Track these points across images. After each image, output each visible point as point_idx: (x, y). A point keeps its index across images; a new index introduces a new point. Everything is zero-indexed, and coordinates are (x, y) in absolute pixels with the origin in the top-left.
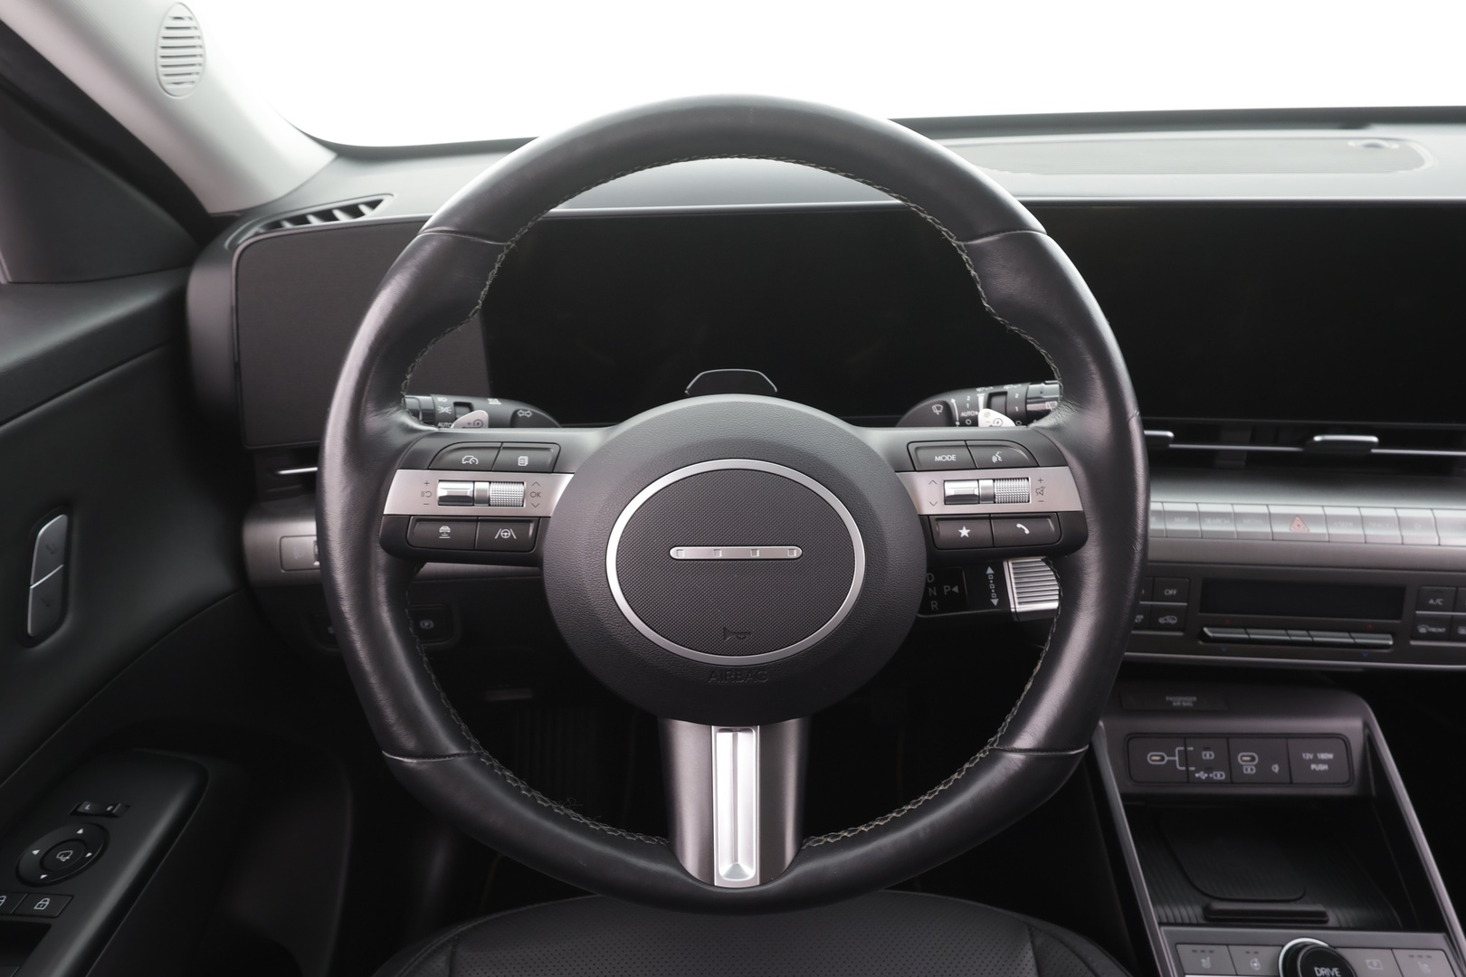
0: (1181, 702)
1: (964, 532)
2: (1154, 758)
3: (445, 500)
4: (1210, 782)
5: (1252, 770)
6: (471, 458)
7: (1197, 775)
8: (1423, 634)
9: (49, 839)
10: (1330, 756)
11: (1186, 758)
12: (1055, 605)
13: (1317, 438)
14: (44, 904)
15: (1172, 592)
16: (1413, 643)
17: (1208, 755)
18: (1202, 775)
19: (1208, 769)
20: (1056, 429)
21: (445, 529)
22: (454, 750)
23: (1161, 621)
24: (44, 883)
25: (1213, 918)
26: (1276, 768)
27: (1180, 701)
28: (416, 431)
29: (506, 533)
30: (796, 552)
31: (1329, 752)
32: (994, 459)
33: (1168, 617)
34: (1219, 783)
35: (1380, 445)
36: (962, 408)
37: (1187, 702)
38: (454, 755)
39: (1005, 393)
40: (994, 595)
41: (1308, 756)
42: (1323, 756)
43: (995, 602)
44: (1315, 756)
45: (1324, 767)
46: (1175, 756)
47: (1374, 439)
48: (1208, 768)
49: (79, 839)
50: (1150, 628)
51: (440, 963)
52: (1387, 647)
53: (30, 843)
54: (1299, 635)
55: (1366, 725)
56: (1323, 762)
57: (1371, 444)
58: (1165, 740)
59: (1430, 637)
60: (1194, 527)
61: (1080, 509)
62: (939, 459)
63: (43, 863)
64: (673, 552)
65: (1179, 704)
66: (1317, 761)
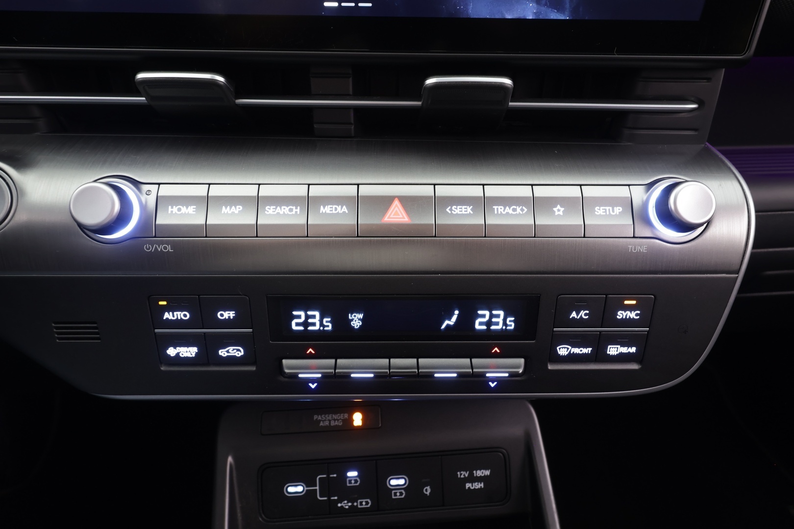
0: (330, 421)
2: (294, 489)
4: (353, 511)
5: (401, 494)
7: (339, 505)
8: (563, 357)
10: (487, 473)
11: (327, 485)
15: (228, 315)
16: (552, 368)
18: (346, 505)
19: (353, 497)
31: (486, 469)
33: (231, 349)
34: (364, 511)
37: (337, 420)
41: (464, 474)
42: (479, 473)
44: (471, 474)
45: (479, 485)
46: (316, 486)
48: (353, 493)
50: (208, 364)
54: (404, 365)
55: (528, 435)
56: (479, 479)
59: (572, 359)
60: (248, 219)
65: (327, 423)
66: (473, 479)
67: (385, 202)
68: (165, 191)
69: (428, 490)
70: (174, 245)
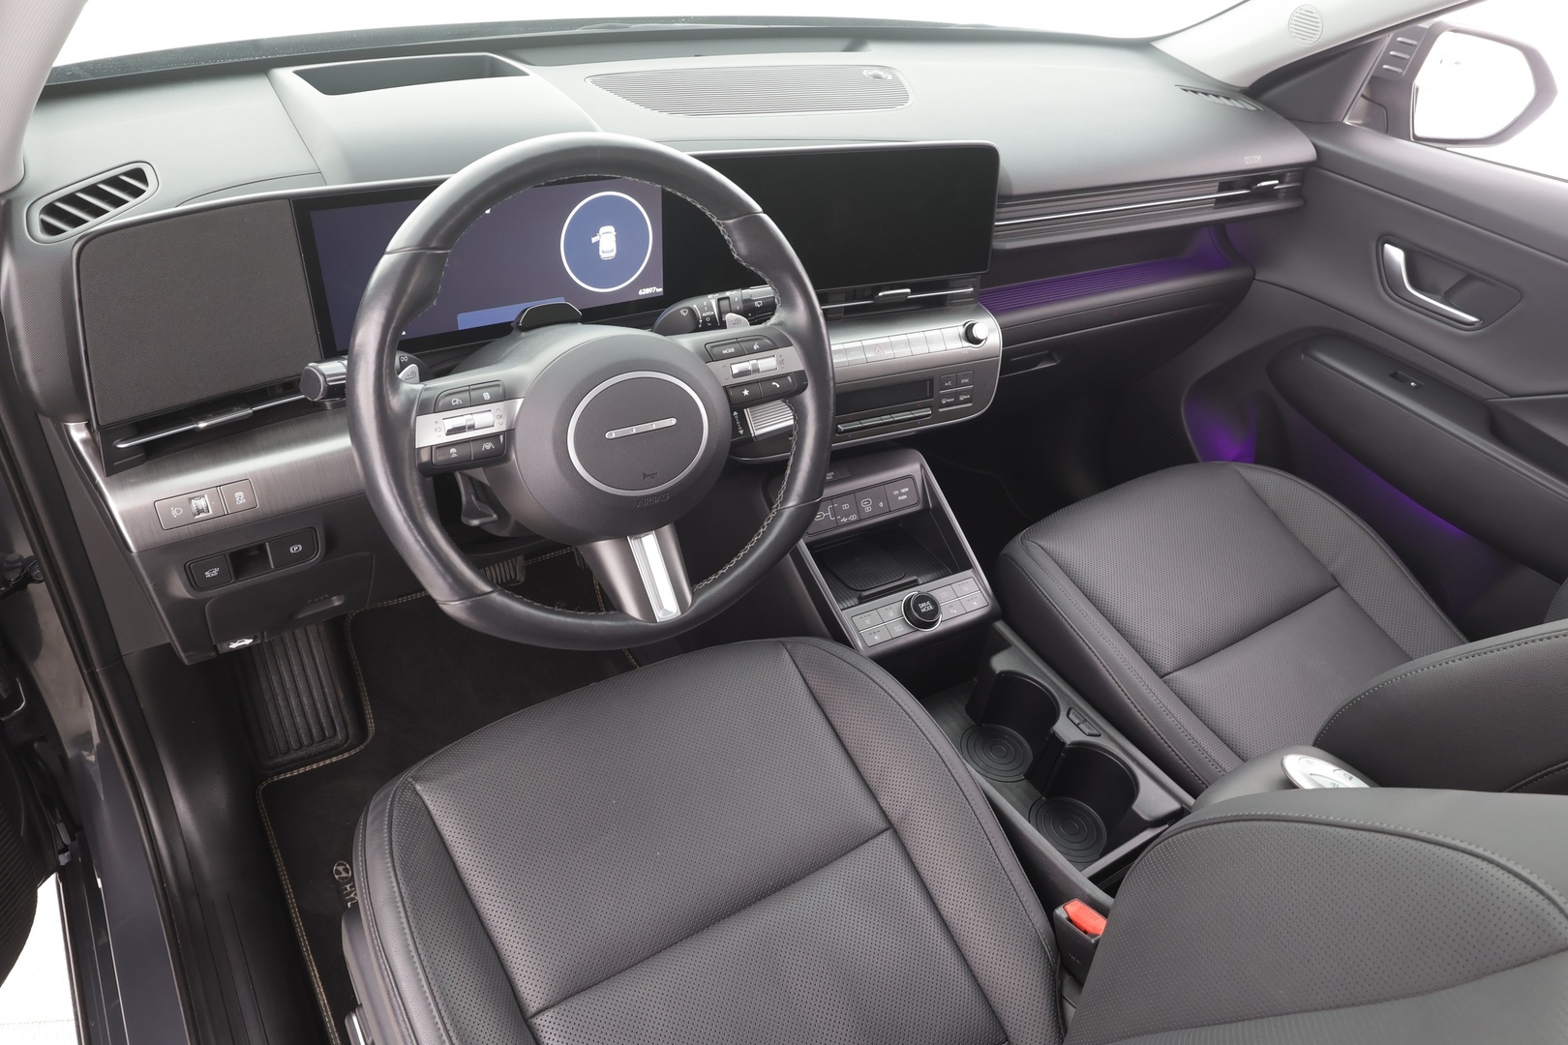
1: (746, 392)
2: (817, 517)
3: (450, 432)
4: (849, 523)
6: (456, 400)
7: (842, 521)
8: (944, 404)
10: (907, 490)
11: (834, 512)
12: (791, 422)
13: (880, 294)
16: (940, 410)
17: (846, 507)
18: (844, 520)
19: (847, 516)
20: (780, 324)
21: (453, 450)
22: (487, 589)
26: (881, 504)
29: (488, 446)
30: (673, 421)
31: (906, 488)
32: (755, 348)
34: (854, 522)
35: (912, 293)
36: (702, 310)
37: (829, 476)
38: (490, 593)
39: (728, 298)
40: (740, 428)
41: (896, 492)
42: (903, 491)
43: (741, 432)
44: (900, 492)
45: (905, 497)
46: (828, 512)
47: (908, 290)
48: (847, 514)
52: (928, 415)
54: (887, 419)
55: (922, 466)
56: (904, 494)
57: (907, 294)
59: (948, 405)
61: (802, 368)
62: (725, 352)
66: (901, 494)
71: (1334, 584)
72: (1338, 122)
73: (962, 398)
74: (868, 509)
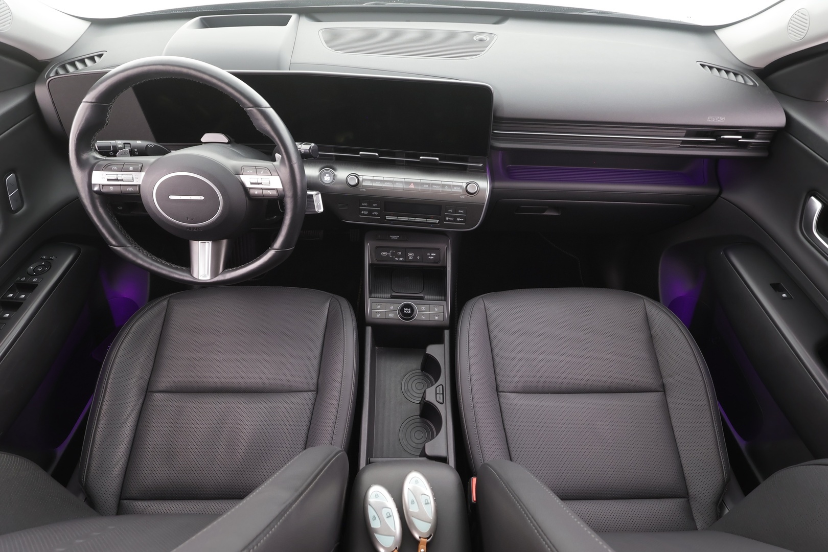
1: (256, 192)
2: (384, 254)
3: (108, 180)
4: (399, 261)
6: (115, 167)
7: (395, 259)
8: (447, 220)
9: (35, 265)
10: (434, 255)
11: (393, 254)
13: (421, 158)
14: (35, 280)
16: (445, 223)
17: (399, 253)
18: (397, 259)
19: (399, 258)
21: (111, 188)
23: (373, 213)
24: (34, 275)
25: (393, 297)
27: (394, 237)
28: (98, 159)
29: (130, 189)
30: (202, 198)
33: (375, 212)
34: (402, 261)
35: (440, 160)
37: (396, 237)
41: (429, 254)
42: (432, 254)
45: (432, 258)
46: (389, 253)
48: (399, 256)
49: (43, 265)
51: (165, 303)
52: (437, 223)
53: (30, 265)
54: (412, 219)
55: (447, 246)
56: (432, 256)
57: (438, 160)
58: (387, 249)
59: (449, 221)
60: (381, 185)
62: (248, 171)
63: (34, 270)
64: (170, 197)
66: (431, 256)
67: (409, 183)
68: (364, 177)
69: (418, 257)
70: (366, 189)
71: (663, 389)
72: (824, 102)
73: (458, 220)
74: (411, 258)
